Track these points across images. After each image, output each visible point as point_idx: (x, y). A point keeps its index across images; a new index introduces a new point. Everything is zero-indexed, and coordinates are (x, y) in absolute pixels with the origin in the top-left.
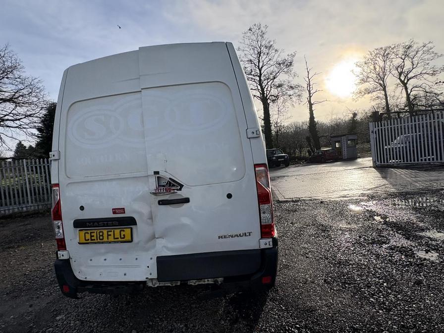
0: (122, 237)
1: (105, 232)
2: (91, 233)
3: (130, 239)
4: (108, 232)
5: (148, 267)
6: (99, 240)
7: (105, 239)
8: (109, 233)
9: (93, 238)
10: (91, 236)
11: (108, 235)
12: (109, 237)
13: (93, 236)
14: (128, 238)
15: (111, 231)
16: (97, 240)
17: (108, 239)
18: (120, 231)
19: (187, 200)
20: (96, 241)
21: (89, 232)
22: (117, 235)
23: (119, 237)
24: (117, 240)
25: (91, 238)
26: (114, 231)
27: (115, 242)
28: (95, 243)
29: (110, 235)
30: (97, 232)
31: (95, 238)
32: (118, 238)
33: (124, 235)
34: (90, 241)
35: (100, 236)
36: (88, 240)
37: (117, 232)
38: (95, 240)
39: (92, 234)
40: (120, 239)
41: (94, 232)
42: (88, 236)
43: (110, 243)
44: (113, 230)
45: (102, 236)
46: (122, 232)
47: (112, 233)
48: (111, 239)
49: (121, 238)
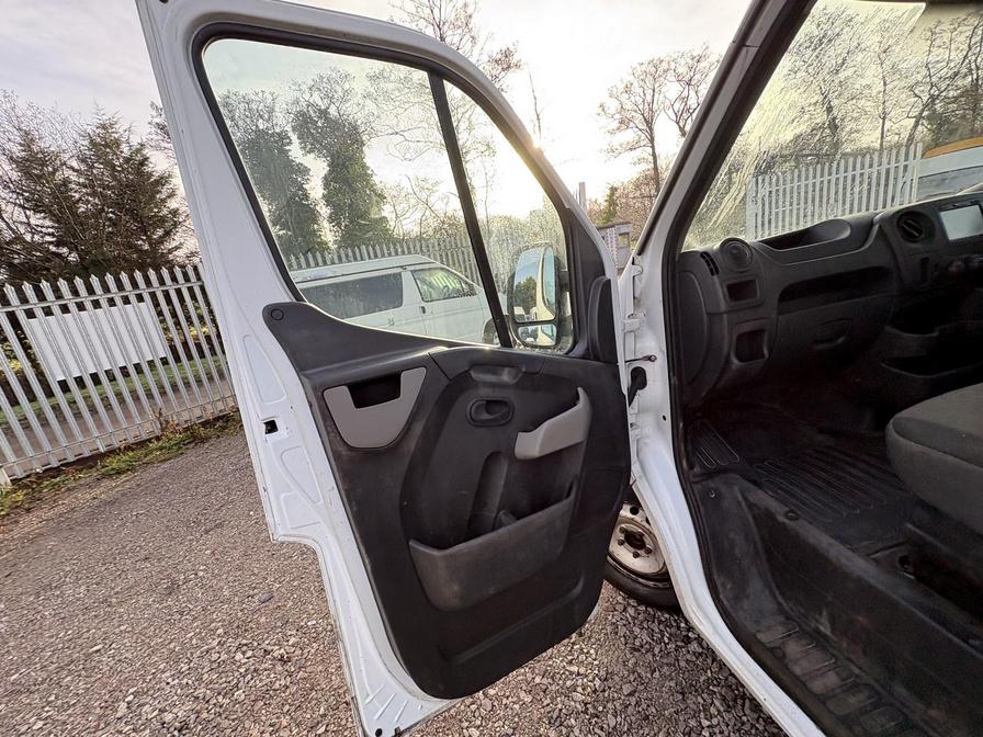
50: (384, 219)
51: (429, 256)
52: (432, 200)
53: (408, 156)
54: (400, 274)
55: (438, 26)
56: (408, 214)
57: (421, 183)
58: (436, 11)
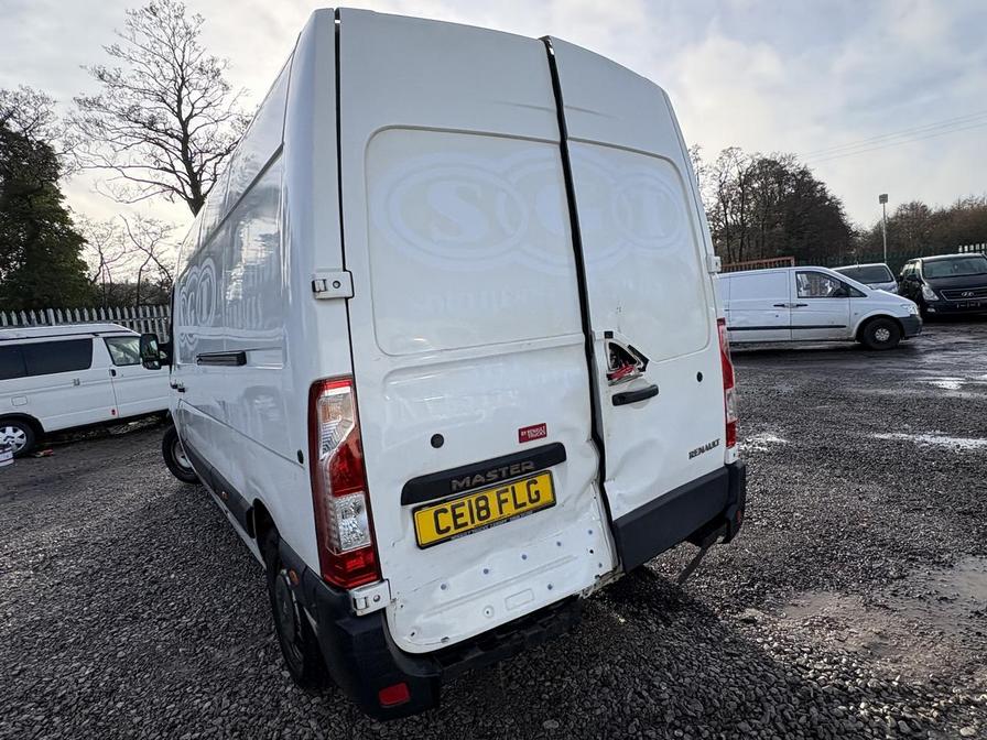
0: (534, 497)
1: (492, 496)
2: (453, 508)
3: (550, 498)
4: (498, 494)
5: (592, 552)
6: (477, 522)
7: (495, 514)
8: (503, 497)
9: (460, 521)
10: (455, 517)
11: (501, 502)
12: (504, 505)
13: (462, 515)
14: (546, 497)
15: (507, 491)
16: (473, 522)
17: (501, 512)
18: (528, 485)
19: (652, 392)
20: (470, 526)
21: (448, 506)
22: (522, 497)
23: (526, 500)
24: (524, 508)
25: (455, 522)
26: (513, 488)
27: (520, 515)
28: (470, 532)
29: (506, 501)
30: (470, 501)
31: (467, 518)
32: (524, 504)
33: (537, 493)
34: (453, 531)
35: (479, 509)
36: (448, 529)
37: (521, 488)
38: (466, 524)
39: (458, 511)
40: (530, 506)
41: (463, 504)
42: (446, 520)
43: (508, 521)
44: (510, 487)
45: (486, 508)
46: (532, 486)
47: (508, 496)
48: (509, 509)
49: (531, 501)
50: (84, 266)
51: (124, 325)
52: (159, 247)
53: (124, 197)
54: (91, 340)
55: (181, 67)
56: (121, 261)
57: (145, 225)
58: (178, 53)
